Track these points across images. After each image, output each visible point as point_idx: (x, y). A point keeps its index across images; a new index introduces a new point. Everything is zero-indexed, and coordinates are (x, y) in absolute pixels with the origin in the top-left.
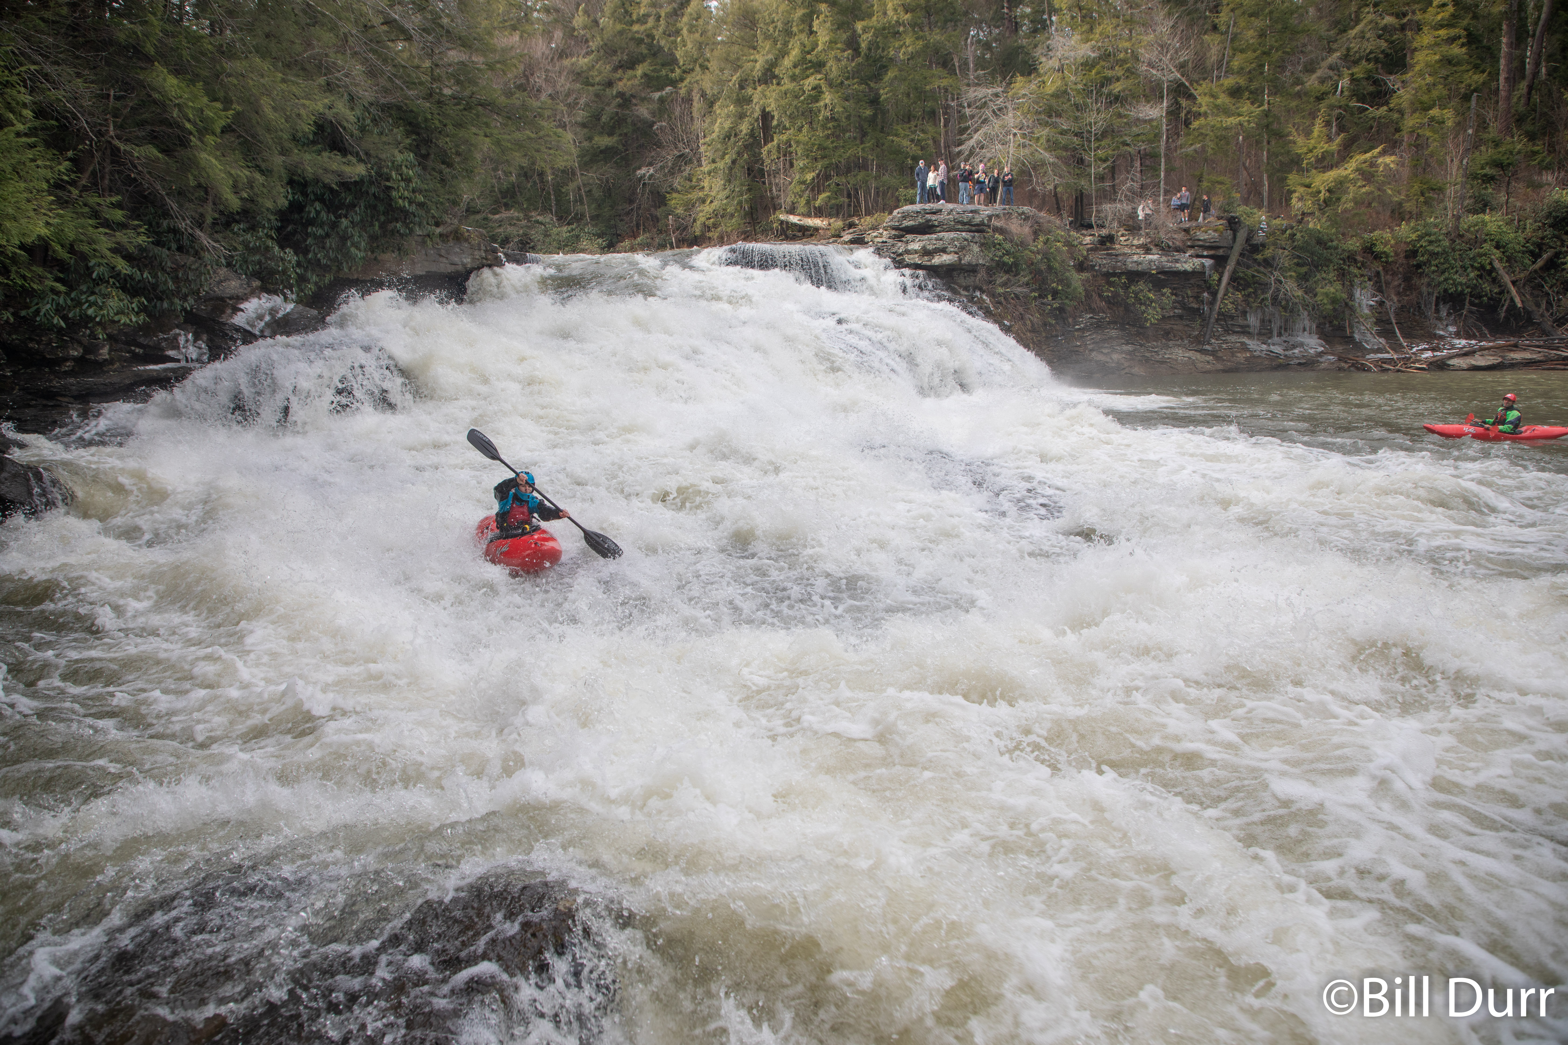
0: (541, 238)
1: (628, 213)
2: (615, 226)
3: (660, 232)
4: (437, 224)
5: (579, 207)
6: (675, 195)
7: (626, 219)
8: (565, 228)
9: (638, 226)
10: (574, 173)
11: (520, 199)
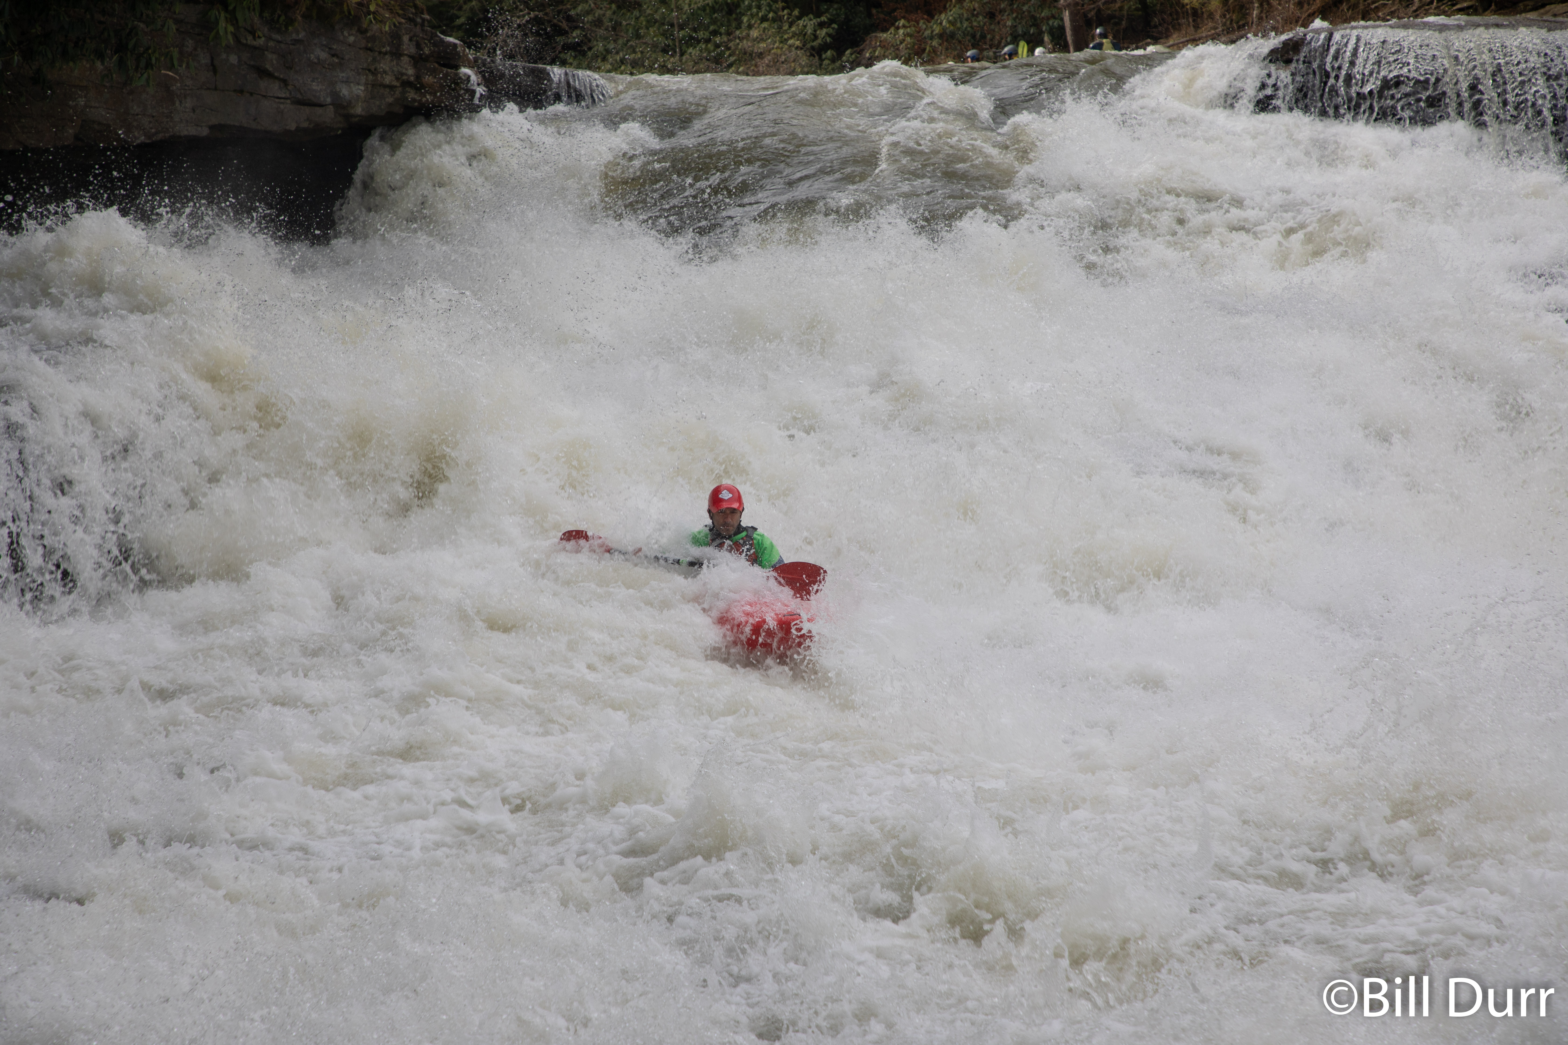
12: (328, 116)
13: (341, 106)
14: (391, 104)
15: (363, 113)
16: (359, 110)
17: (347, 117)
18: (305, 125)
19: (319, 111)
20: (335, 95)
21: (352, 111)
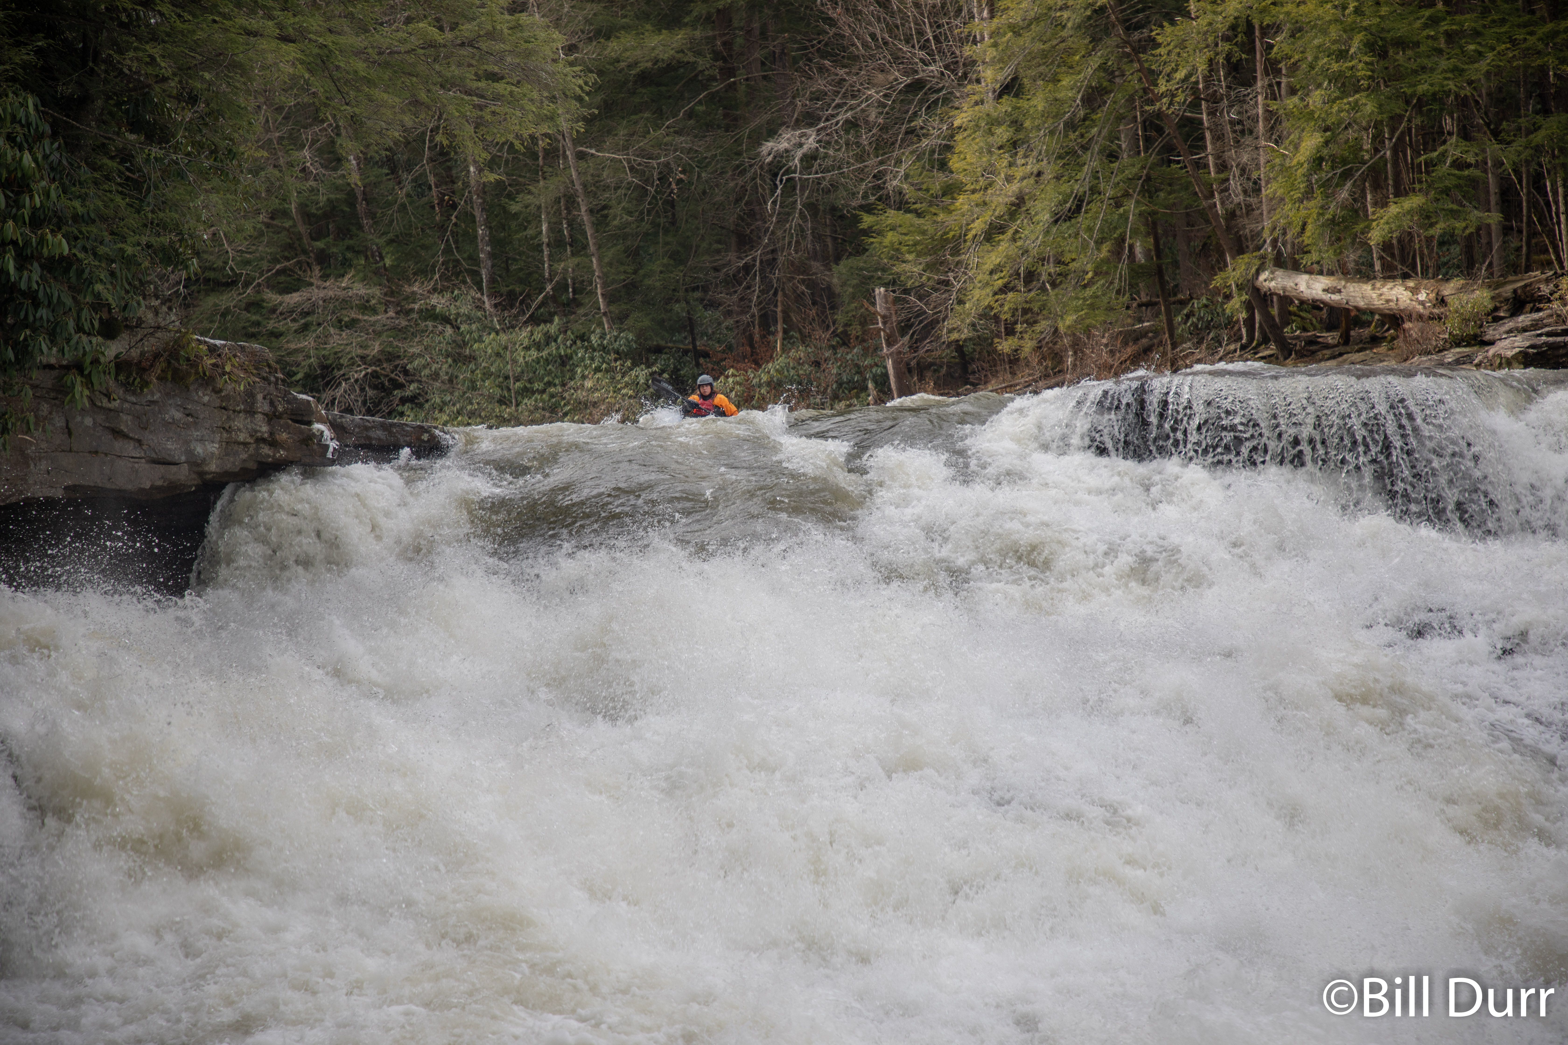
0: (444, 367)
1: (733, 281)
2: (690, 325)
3: (845, 340)
4: (109, 331)
5: (568, 265)
6: (893, 216)
7: (731, 300)
8: (523, 335)
9: (766, 321)
10: (553, 154)
11: (373, 239)
12: (182, 474)
13: (195, 464)
14: (244, 461)
15: (218, 470)
16: (213, 467)
17: (201, 474)
18: (159, 483)
19: (174, 468)
20: (190, 453)
21: (206, 469)
